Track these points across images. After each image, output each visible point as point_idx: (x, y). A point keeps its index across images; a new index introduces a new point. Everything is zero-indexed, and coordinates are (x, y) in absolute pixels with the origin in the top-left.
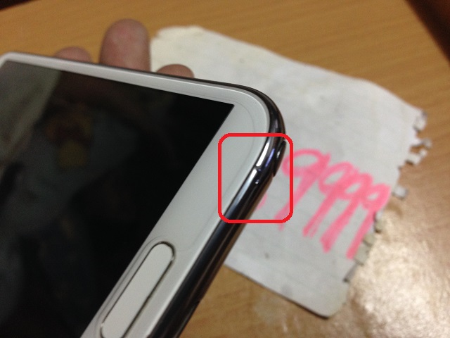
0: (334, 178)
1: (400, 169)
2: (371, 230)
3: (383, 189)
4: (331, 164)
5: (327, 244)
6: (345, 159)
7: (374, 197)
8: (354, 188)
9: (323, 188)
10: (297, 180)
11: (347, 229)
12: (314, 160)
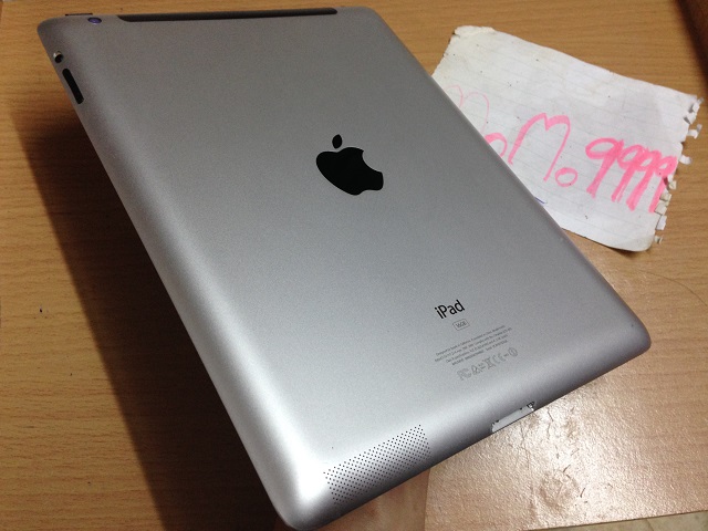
0: (630, 157)
1: (683, 143)
2: (666, 191)
3: (671, 160)
4: (625, 147)
5: (632, 205)
6: (636, 143)
7: (664, 166)
8: (647, 162)
9: (621, 164)
10: (600, 162)
11: (646, 192)
12: (611, 146)
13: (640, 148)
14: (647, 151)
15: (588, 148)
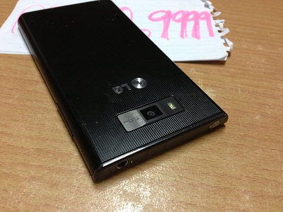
4: (173, 13)
5: (196, 34)
8: (191, 17)
9: (176, 21)
10: (162, 23)
11: (200, 29)
12: (163, 14)
13: (182, 12)
14: (188, 12)
15: (150, 17)
